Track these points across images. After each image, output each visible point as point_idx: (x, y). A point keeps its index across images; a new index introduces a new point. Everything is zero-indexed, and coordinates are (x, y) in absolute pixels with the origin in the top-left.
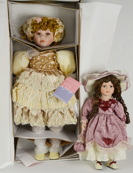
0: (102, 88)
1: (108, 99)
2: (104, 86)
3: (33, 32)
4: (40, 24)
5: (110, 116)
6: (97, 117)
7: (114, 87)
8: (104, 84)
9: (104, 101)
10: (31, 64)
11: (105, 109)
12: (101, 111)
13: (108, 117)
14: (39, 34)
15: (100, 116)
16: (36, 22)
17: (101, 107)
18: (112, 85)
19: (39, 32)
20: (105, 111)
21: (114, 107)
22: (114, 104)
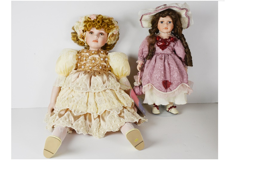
0: (159, 24)
1: (168, 37)
2: (162, 22)
3: (84, 31)
4: (94, 21)
5: (168, 56)
6: (154, 57)
7: (173, 23)
8: (161, 19)
9: (162, 39)
10: (79, 65)
11: (163, 47)
12: (158, 50)
13: (166, 56)
14: (92, 33)
15: (158, 56)
16: (90, 20)
17: (158, 46)
18: (171, 20)
19: (92, 30)
20: (163, 49)
21: (174, 46)
22: (174, 42)
